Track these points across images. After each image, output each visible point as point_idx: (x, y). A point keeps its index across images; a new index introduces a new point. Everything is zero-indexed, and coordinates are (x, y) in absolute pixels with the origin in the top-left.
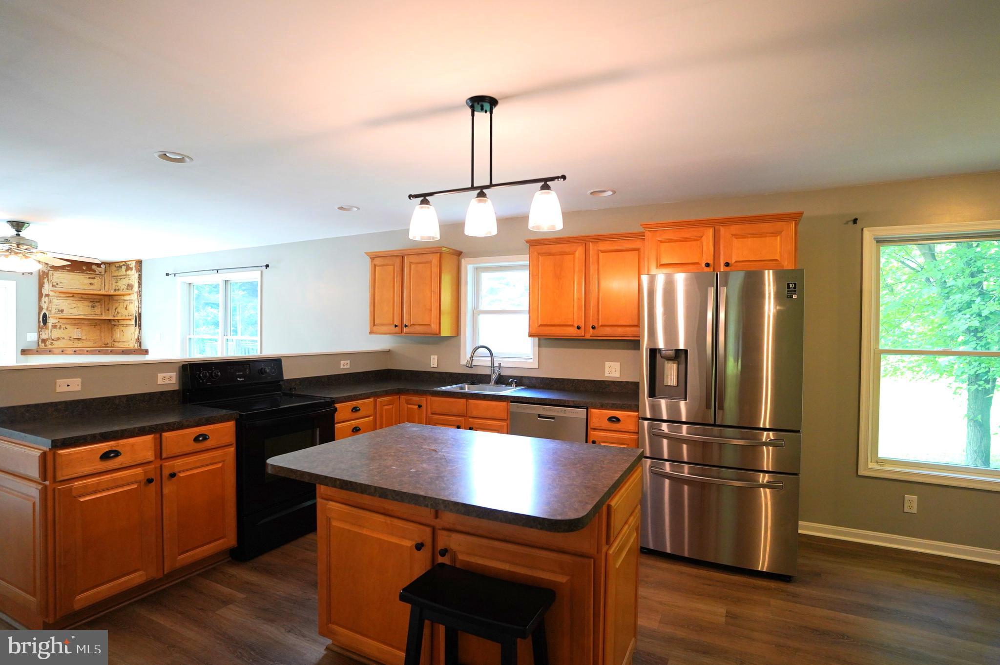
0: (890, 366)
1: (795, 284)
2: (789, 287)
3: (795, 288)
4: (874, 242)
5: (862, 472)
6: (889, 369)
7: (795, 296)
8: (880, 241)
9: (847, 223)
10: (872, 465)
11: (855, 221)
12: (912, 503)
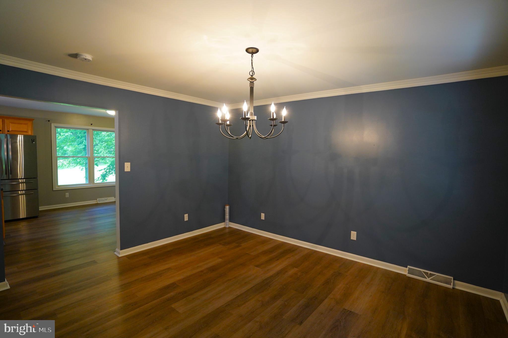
0: (60, 163)
1: (34, 139)
2: (32, 140)
3: (34, 140)
4: (54, 127)
5: (54, 189)
6: (60, 164)
7: (34, 143)
8: (56, 127)
9: (46, 121)
10: (57, 187)
11: (49, 121)
12: (67, 195)
